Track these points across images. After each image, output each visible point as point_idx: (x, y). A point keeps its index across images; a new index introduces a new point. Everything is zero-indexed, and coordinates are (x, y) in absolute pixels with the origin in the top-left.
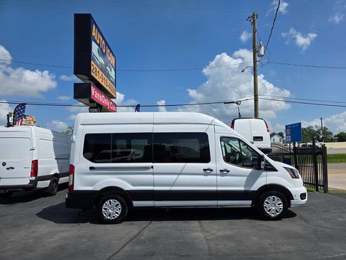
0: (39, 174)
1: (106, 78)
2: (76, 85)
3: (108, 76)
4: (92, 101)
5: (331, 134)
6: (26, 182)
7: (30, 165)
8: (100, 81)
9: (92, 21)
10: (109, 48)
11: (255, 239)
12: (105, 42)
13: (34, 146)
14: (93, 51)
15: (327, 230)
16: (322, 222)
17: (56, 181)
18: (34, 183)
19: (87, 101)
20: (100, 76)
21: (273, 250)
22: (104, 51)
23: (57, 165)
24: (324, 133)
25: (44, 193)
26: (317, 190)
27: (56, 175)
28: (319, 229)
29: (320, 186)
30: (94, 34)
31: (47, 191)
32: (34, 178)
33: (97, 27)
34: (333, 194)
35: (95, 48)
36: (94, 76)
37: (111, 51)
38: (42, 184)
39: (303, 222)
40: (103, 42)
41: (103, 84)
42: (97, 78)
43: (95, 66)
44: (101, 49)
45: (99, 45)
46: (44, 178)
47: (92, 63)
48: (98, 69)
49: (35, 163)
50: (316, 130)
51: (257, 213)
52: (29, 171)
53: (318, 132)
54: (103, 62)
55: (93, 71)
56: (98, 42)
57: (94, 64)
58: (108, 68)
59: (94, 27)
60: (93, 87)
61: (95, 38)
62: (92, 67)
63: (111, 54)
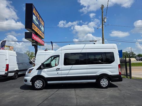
0: (9, 70)
1: (39, 30)
2: (26, 33)
3: (41, 29)
4: (33, 40)
5: (135, 54)
6: (3, 73)
7: (5, 66)
8: (37, 31)
9: (33, 6)
10: (41, 18)
11: (97, 98)
12: (39, 15)
13: (7, 58)
14: (33, 19)
15: (128, 95)
16: (127, 91)
17: (17, 73)
18: (7, 74)
19: (31, 39)
20: (37, 29)
21: (104, 103)
22: (39, 19)
23: (17, 66)
24: (132, 54)
25: (11, 78)
26: (127, 77)
27: (17, 70)
28: (126, 94)
29: (128, 76)
30: (34, 12)
31: (13, 77)
32: (7, 72)
33: (35, 9)
34: (134, 79)
35: (34, 18)
36: (34, 29)
37: (42, 19)
38: (10, 75)
39: (119, 91)
40: (38, 15)
41: (38, 33)
42: (35, 30)
43: (34, 25)
44: (37, 18)
45: (36, 17)
47: (33, 24)
48: (36, 27)
49: (7, 65)
50: (129, 53)
52: (5, 69)
53: (130, 54)
54: (38, 23)
56: (36, 15)
58: (40, 26)
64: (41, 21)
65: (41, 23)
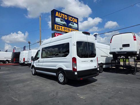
8: (63, 30)
33: (59, 12)
54: (65, 23)
55: (56, 28)
56: (61, 17)
57: (57, 26)
58: (70, 24)
59: (57, 13)
60: (57, 33)
61: (58, 16)
62: (55, 27)
63: (73, 18)
64: (71, 19)
65: (71, 21)
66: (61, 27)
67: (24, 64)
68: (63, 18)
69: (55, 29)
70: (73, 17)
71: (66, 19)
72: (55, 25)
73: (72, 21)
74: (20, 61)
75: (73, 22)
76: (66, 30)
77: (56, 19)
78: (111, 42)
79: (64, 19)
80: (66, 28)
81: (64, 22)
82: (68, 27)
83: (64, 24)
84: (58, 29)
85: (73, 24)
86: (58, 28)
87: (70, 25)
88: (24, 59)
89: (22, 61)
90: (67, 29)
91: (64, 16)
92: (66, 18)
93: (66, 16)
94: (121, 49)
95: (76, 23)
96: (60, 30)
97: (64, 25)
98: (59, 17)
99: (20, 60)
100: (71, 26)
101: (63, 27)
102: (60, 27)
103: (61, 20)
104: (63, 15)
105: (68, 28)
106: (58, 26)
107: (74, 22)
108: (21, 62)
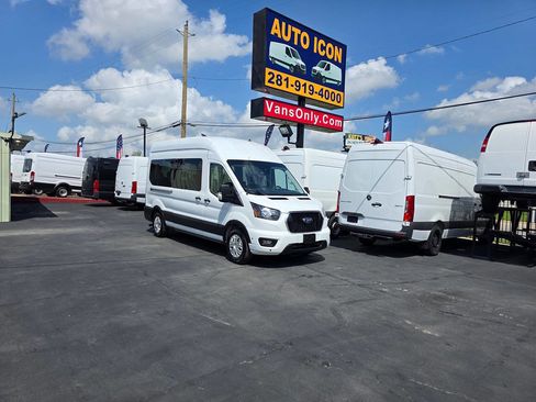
0: (416, 219)
7: (404, 203)
8: (292, 90)
13: (410, 174)
17: (439, 234)
18: (408, 231)
20: (291, 83)
27: (439, 223)
30: (274, 32)
31: (426, 247)
32: (408, 224)
33: (284, 20)
38: (420, 236)
41: (299, 93)
46: (422, 226)
49: (411, 200)
51: (222, 249)
52: (402, 211)
54: (300, 62)
55: (269, 81)
56: (288, 39)
57: (273, 71)
58: (317, 68)
59: (276, 21)
60: (270, 100)
61: (279, 36)
62: (268, 77)
63: (330, 45)
64: (323, 48)
65: (322, 54)
66: (287, 79)
67: (135, 202)
68: (296, 43)
69: (267, 84)
70: (328, 40)
71: (306, 47)
72: (268, 70)
73: (325, 58)
74: (119, 193)
75: (328, 60)
76: (302, 88)
77: (273, 45)
78: (483, 150)
79: (299, 47)
80: (302, 81)
81: (297, 57)
82: (308, 77)
83: (297, 67)
84: (275, 86)
85: (328, 68)
86: (274, 80)
87: (315, 71)
88: (135, 184)
89: (127, 194)
90: (305, 85)
91: (299, 36)
92: (305, 43)
93: (305, 34)
94: (521, 176)
95: (336, 63)
96: (283, 88)
97: (296, 71)
98: (282, 41)
99: (118, 187)
100: (319, 74)
101: (293, 79)
102: (284, 76)
103: (287, 51)
104: (297, 31)
105: (308, 83)
106: (276, 73)
107: (332, 61)
108: (120, 196)
